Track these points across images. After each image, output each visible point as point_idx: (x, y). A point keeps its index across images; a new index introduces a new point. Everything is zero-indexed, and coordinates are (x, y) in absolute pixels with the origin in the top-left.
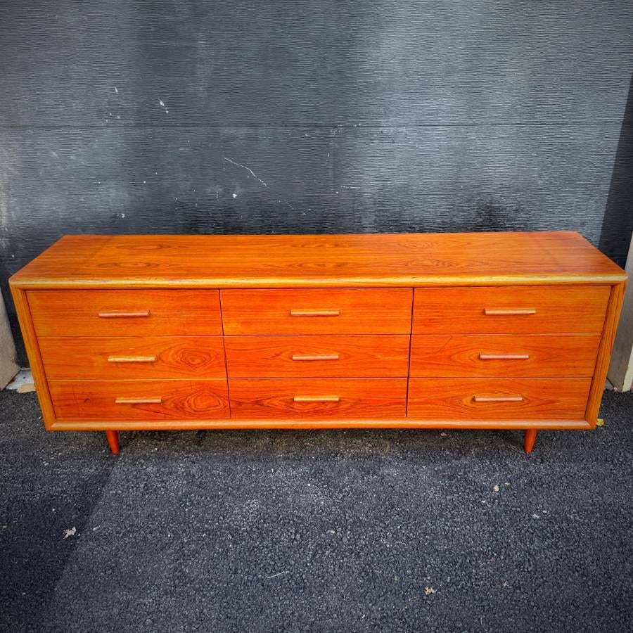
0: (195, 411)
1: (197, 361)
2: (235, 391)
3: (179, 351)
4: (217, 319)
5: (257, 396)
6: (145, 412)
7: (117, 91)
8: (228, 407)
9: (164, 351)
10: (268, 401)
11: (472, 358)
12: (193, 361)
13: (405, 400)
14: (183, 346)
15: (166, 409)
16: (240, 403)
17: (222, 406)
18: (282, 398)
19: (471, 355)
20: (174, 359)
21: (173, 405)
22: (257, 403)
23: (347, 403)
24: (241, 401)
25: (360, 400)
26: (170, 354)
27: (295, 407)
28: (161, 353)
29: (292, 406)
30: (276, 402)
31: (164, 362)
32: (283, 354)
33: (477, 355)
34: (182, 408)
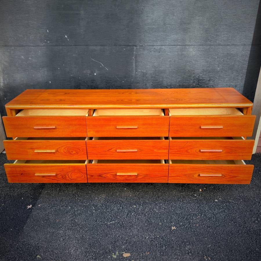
0: (71, 179)
1: (74, 152)
2: (90, 170)
3: (66, 148)
4: (85, 130)
5: (100, 172)
6: (49, 180)
7: (48, 31)
8: (86, 178)
10: (105, 175)
13: (168, 175)
14: (68, 146)
15: (58, 178)
16: (92, 176)
17: (83, 177)
18: (111, 174)
20: (64, 151)
21: (61, 176)
22: (100, 176)
24: (92, 174)
26: (62, 149)
27: (117, 178)
28: (58, 149)
30: (108, 175)
31: (59, 152)
32: (113, 149)
33: (199, 150)
34: (65, 178)
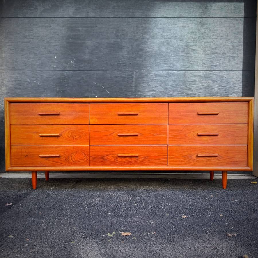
0: (74, 162)
1: (77, 137)
2: (92, 152)
3: (70, 132)
4: (87, 117)
5: (102, 154)
6: (52, 162)
7: (56, 57)
8: (89, 160)
9: (63, 132)
10: (106, 157)
11: (194, 135)
12: (75, 136)
13: (167, 156)
14: (72, 129)
15: (61, 160)
16: (94, 158)
17: (86, 159)
18: (113, 155)
19: (194, 134)
20: (67, 136)
21: (64, 159)
22: (102, 158)
23: (142, 158)
24: (94, 157)
25: (147, 157)
26: (66, 133)
27: (118, 160)
28: (62, 133)
29: (117, 159)
30: (110, 158)
31: (63, 137)
32: (114, 134)
33: (196, 134)
34: (68, 160)
